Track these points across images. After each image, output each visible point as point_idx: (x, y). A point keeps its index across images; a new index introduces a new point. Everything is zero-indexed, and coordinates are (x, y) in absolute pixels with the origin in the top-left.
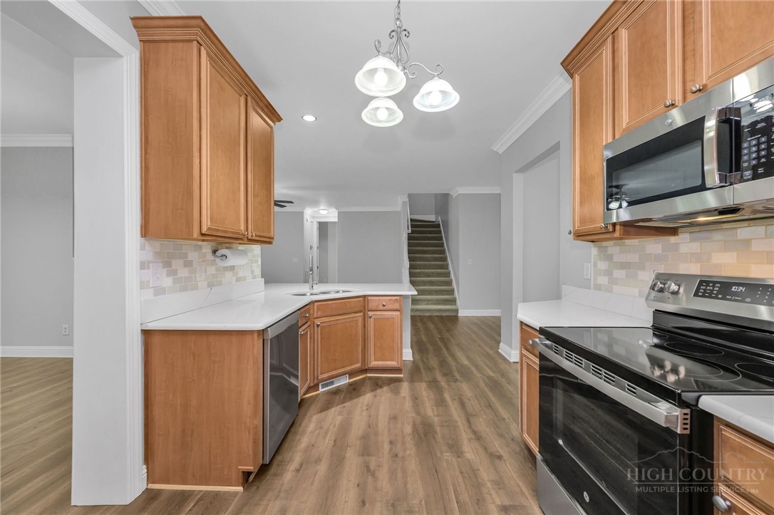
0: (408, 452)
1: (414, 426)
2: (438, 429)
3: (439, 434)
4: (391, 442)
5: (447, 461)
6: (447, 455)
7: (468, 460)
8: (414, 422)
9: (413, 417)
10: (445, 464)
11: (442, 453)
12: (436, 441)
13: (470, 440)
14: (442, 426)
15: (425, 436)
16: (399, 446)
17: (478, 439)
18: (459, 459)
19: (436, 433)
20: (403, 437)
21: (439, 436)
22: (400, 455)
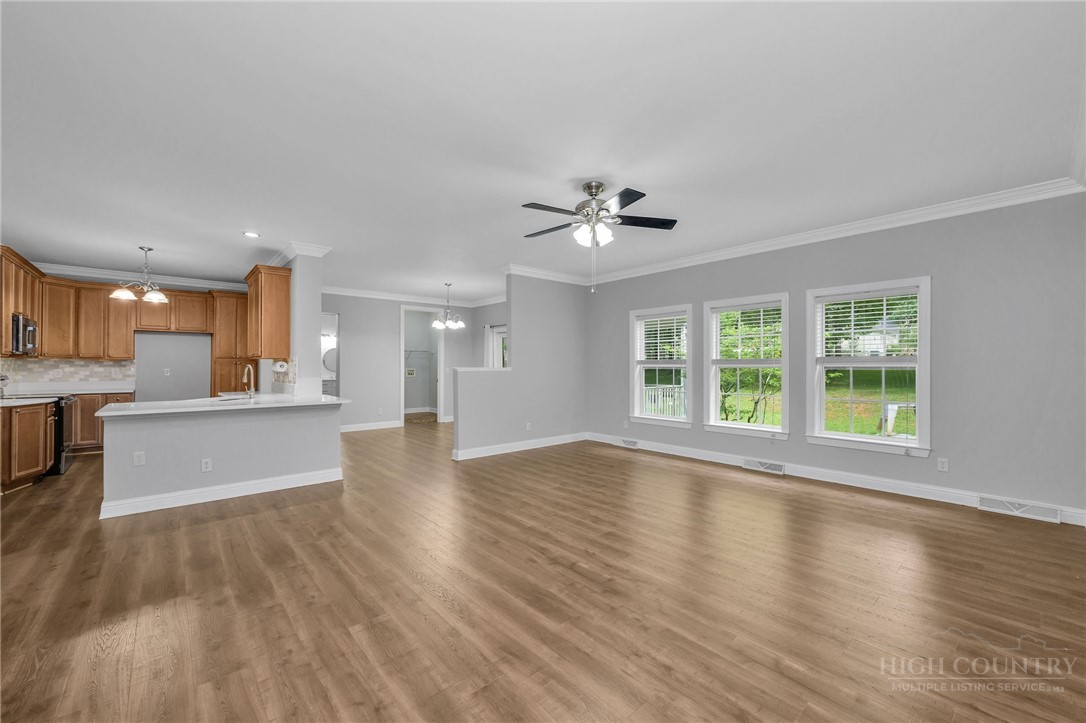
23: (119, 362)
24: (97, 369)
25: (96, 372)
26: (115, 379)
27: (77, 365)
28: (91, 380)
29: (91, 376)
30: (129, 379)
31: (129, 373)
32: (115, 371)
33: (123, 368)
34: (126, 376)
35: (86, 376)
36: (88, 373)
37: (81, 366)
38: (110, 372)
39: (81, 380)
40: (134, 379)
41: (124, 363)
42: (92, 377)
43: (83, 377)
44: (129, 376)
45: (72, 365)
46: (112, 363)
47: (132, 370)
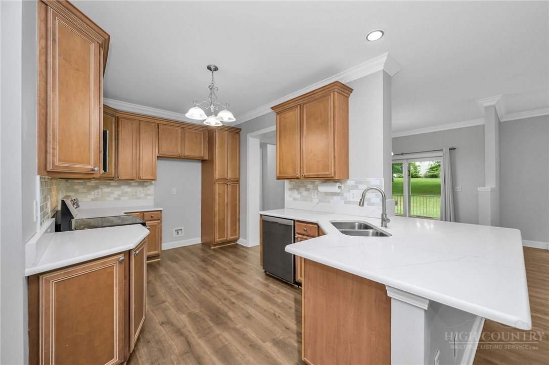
0: (220, 303)
1: (230, 319)
2: (211, 324)
3: (208, 320)
4: (234, 303)
5: (196, 308)
6: (197, 311)
7: (183, 314)
8: (232, 321)
9: (237, 325)
10: (196, 306)
11: (201, 311)
12: (208, 315)
13: (185, 326)
14: (210, 328)
15: (217, 315)
16: (228, 304)
17: (178, 330)
18: (189, 312)
19: (210, 320)
20: (230, 309)
21: (208, 319)
22: (223, 300)
23: (143, 183)
24: (126, 189)
25: (126, 192)
26: (139, 198)
27: (112, 186)
28: (122, 198)
29: (124, 194)
30: (149, 197)
31: (149, 192)
32: (140, 191)
33: (145, 188)
34: (147, 195)
35: (118, 195)
36: (120, 193)
37: (115, 186)
38: (136, 192)
39: (115, 199)
40: (152, 197)
41: (145, 184)
42: (123, 196)
43: (117, 196)
44: (149, 195)
45: (108, 185)
46: (137, 184)
47: (151, 189)
